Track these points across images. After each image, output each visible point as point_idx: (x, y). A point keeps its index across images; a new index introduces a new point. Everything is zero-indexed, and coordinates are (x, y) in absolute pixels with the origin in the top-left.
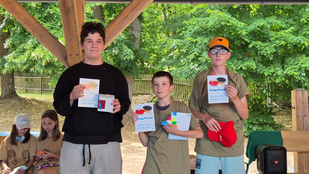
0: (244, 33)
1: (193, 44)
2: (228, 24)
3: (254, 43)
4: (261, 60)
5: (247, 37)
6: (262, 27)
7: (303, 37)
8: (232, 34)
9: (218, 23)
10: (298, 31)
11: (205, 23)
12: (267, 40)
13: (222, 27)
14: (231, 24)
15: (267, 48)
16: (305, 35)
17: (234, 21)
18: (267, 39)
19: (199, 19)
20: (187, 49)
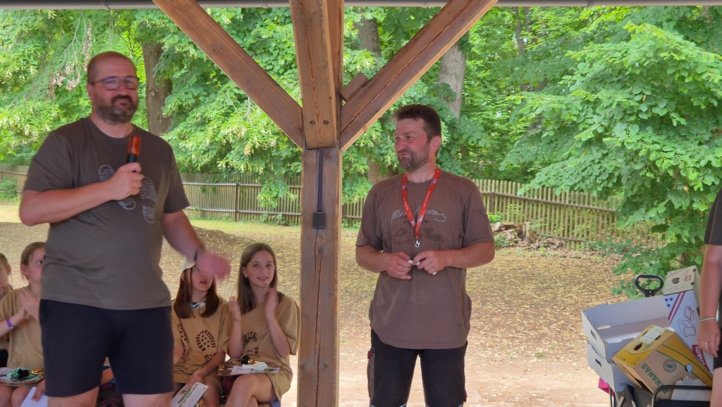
0: (717, 78)
1: (590, 106)
2: (677, 57)
8: (686, 81)
9: (651, 54)
11: (618, 55)
13: (662, 65)
14: (683, 58)
17: (690, 50)
19: (606, 46)
20: (575, 119)
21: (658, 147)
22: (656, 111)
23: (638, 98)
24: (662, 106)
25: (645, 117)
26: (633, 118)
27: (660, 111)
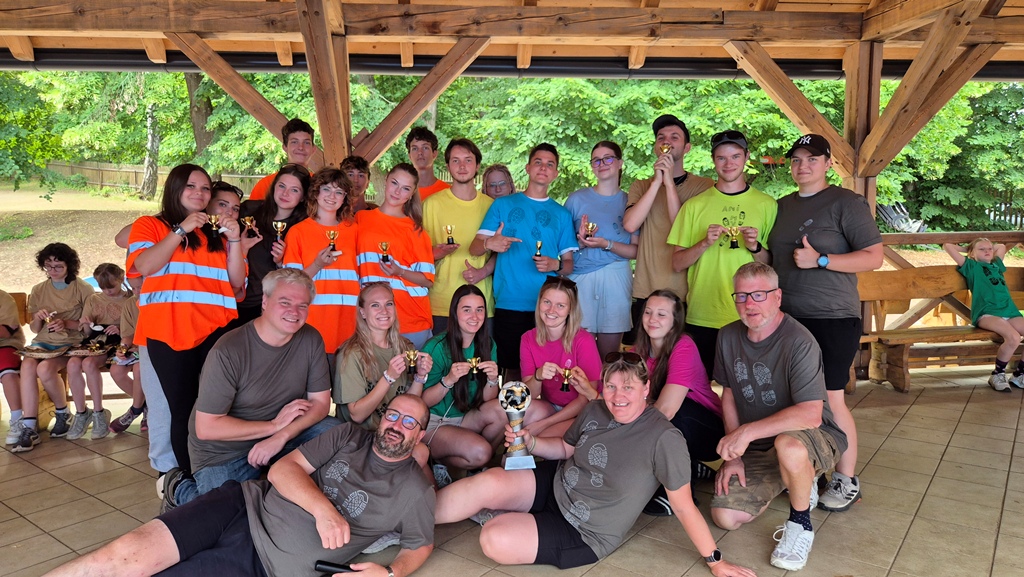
0: (606, 110)
2: (581, 96)
3: (621, 127)
4: (632, 155)
5: (611, 117)
6: (636, 101)
7: (700, 118)
8: (588, 112)
9: (564, 93)
10: (692, 107)
11: (543, 93)
12: (643, 122)
13: (572, 101)
14: (585, 96)
15: (642, 136)
16: (703, 114)
18: (643, 119)
20: (514, 137)
21: (569, 157)
22: (568, 132)
23: (556, 123)
24: (572, 129)
25: (561, 136)
26: (553, 137)
27: (571, 132)
